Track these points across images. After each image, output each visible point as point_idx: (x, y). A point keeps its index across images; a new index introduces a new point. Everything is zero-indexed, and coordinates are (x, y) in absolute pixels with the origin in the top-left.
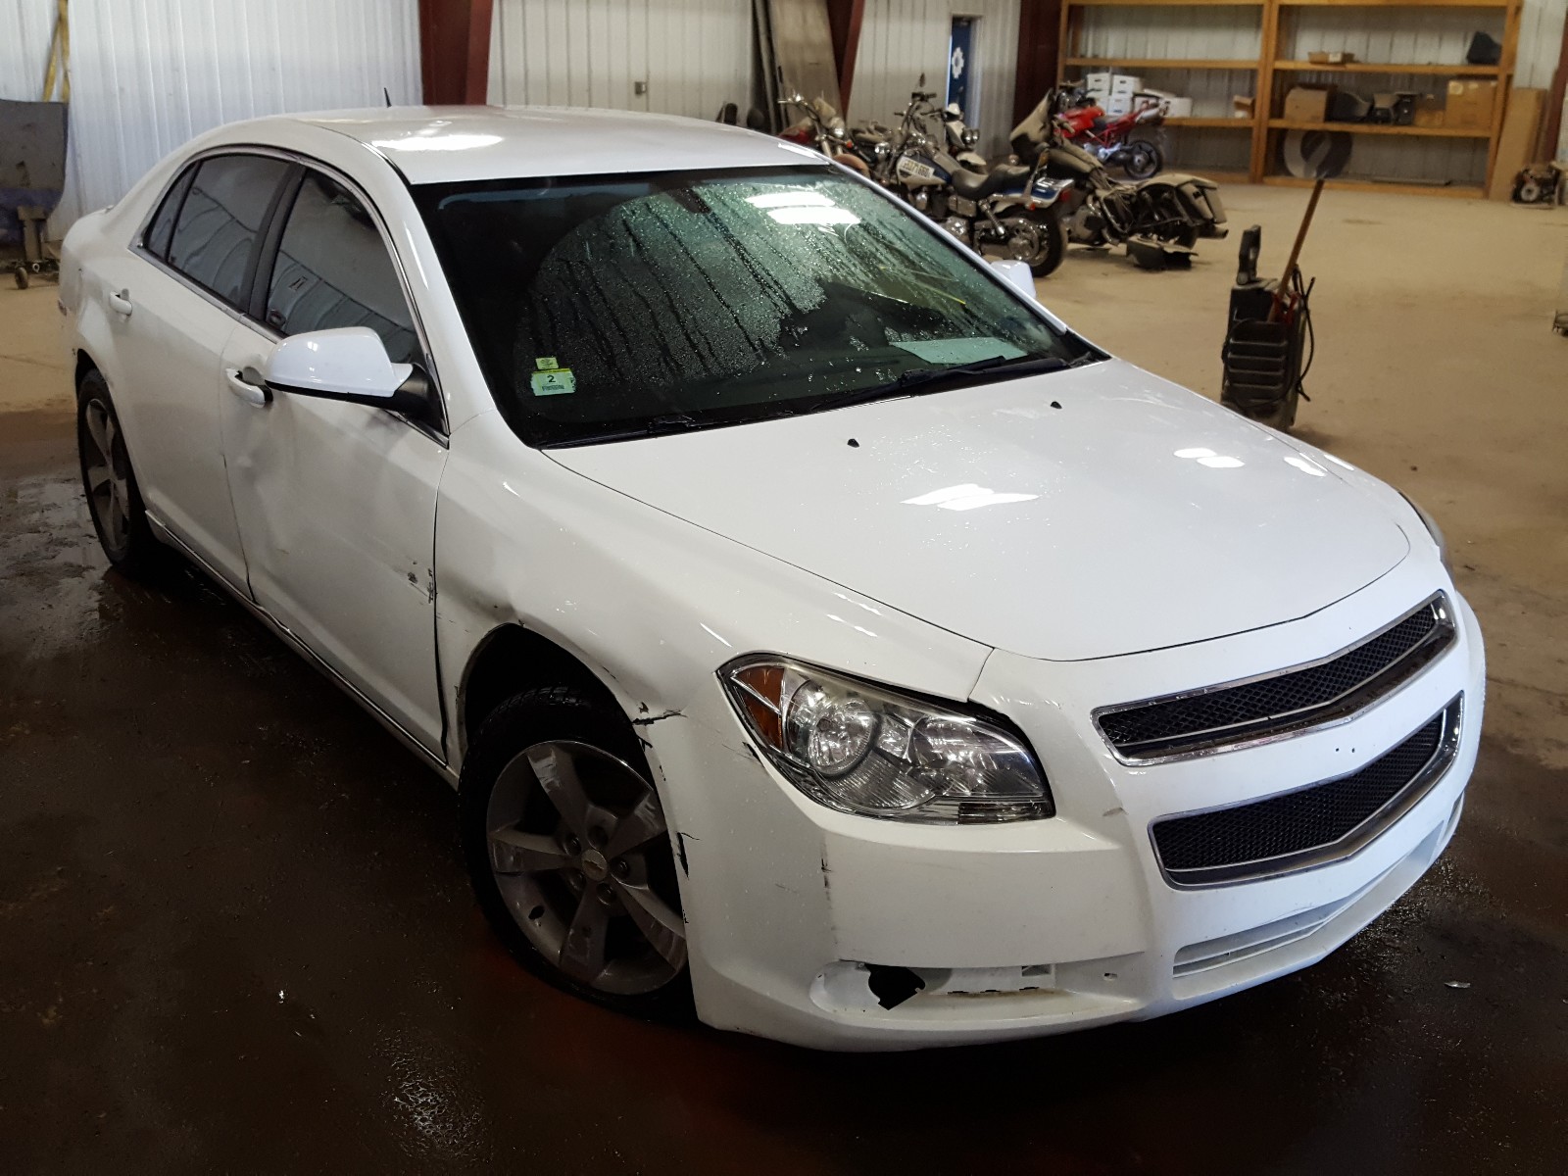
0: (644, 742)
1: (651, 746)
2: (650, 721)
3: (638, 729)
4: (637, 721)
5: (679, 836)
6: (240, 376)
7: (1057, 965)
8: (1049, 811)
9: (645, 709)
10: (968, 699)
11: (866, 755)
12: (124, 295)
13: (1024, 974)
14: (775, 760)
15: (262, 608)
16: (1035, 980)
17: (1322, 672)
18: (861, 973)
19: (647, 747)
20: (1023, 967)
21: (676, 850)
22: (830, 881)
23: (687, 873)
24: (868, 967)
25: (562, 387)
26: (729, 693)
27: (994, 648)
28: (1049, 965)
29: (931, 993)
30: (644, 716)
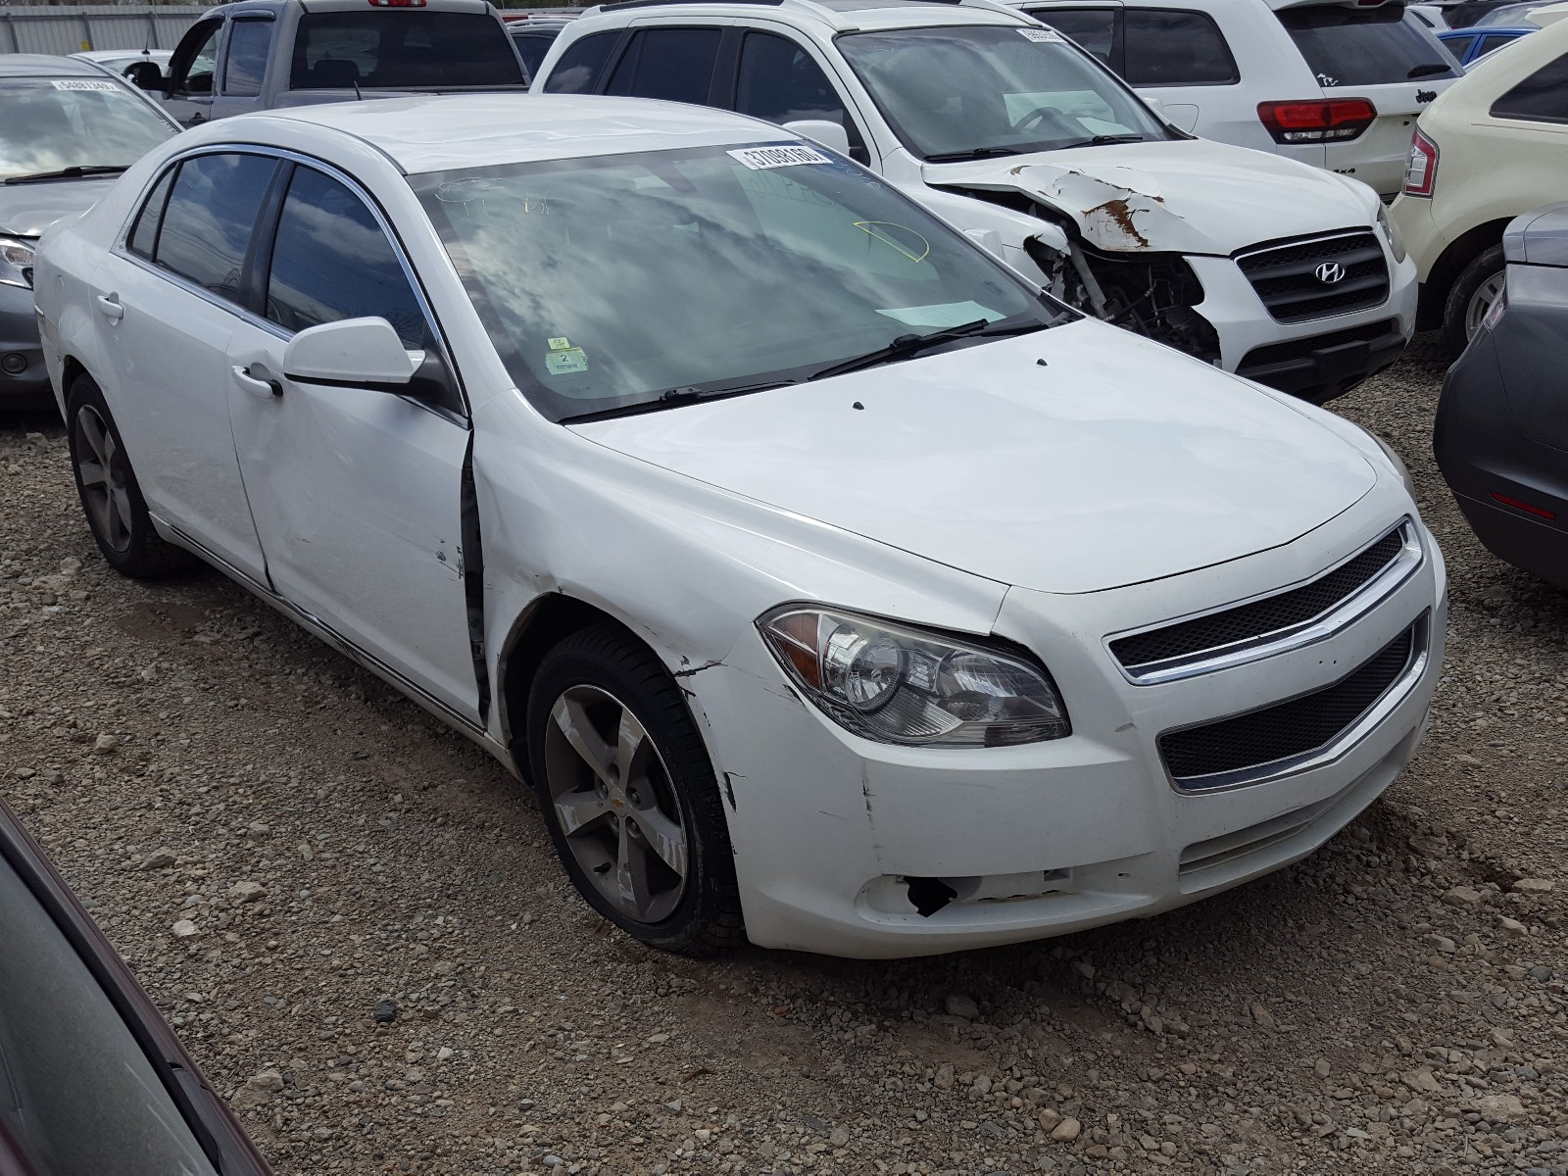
0: (687, 691)
1: (695, 696)
2: (692, 672)
3: (680, 680)
4: (680, 674)
5: (726, 775)
6: (247, 372)
7: (1075, 868)
8: (1066, 731)
9: (686, 661)
10: (991, 633)
11: (896, 690)
12: (113, 298)
13: (1046, 879)
14: (815, 699)
15: (282, 598)
16: (1055, 884)
17: (1305, 593)
18: (901, 886)
19: (690, 696)
20: (1046, 872)
21: (723, 789)
22: (872, 804)
23: (735, 808)
24: (908, 879)
25: (576, 366)
26: (768, 640)
27: (1010, 586)
28: (1068, 869)
29: (964, 901)
30: (686, 668)
